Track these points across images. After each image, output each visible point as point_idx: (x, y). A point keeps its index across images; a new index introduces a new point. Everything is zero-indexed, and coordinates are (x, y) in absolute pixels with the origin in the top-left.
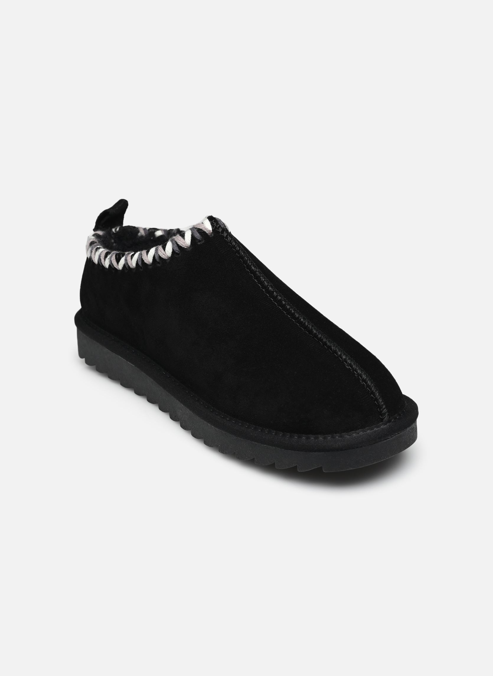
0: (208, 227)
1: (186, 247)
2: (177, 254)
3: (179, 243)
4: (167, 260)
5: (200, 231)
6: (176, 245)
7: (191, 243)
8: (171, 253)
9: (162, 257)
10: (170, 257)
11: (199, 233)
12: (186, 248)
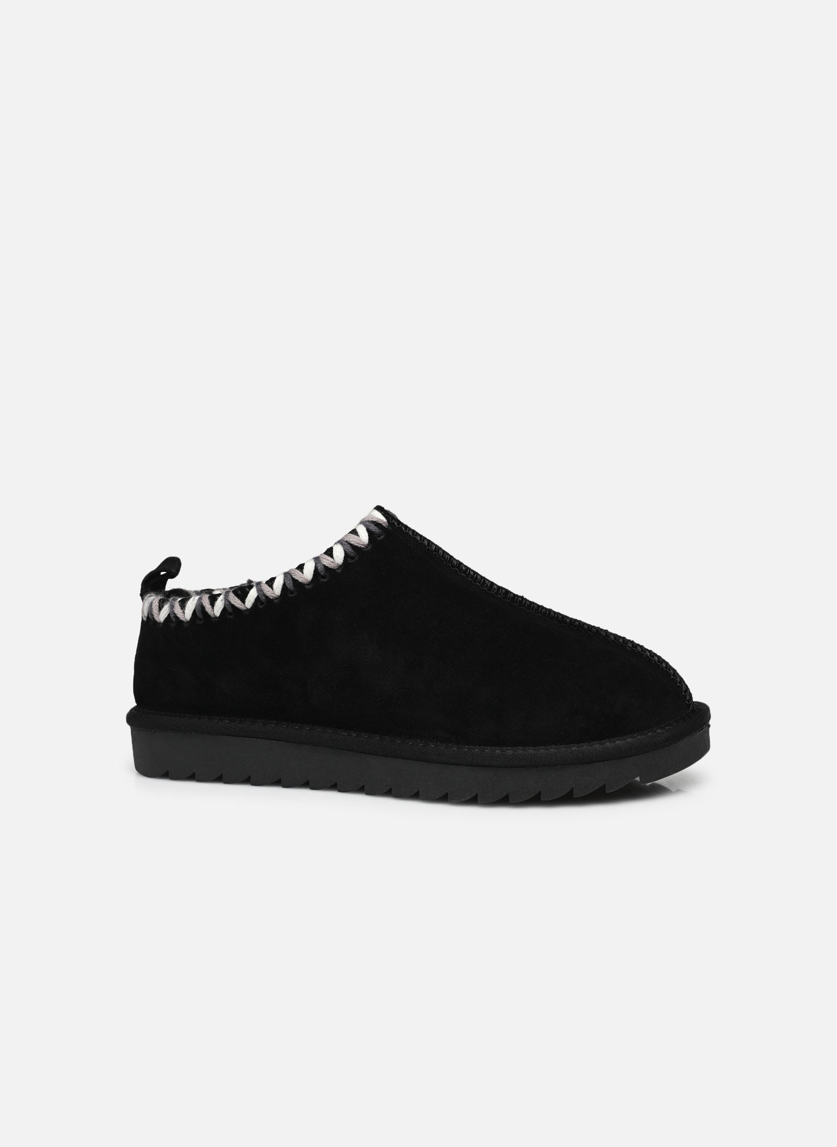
0: (380, 517)
1: (363, 546)
2: (352, 558)
3: (352, 543)
4: (336, 569)
5: (376, 524)
6: (348, 545)
7: (369, 540)
8: (343, 559)
9: (330, 566)
10: (341, 566)
11: (375, 525)
12: (363, 548)
